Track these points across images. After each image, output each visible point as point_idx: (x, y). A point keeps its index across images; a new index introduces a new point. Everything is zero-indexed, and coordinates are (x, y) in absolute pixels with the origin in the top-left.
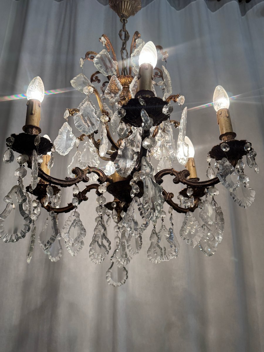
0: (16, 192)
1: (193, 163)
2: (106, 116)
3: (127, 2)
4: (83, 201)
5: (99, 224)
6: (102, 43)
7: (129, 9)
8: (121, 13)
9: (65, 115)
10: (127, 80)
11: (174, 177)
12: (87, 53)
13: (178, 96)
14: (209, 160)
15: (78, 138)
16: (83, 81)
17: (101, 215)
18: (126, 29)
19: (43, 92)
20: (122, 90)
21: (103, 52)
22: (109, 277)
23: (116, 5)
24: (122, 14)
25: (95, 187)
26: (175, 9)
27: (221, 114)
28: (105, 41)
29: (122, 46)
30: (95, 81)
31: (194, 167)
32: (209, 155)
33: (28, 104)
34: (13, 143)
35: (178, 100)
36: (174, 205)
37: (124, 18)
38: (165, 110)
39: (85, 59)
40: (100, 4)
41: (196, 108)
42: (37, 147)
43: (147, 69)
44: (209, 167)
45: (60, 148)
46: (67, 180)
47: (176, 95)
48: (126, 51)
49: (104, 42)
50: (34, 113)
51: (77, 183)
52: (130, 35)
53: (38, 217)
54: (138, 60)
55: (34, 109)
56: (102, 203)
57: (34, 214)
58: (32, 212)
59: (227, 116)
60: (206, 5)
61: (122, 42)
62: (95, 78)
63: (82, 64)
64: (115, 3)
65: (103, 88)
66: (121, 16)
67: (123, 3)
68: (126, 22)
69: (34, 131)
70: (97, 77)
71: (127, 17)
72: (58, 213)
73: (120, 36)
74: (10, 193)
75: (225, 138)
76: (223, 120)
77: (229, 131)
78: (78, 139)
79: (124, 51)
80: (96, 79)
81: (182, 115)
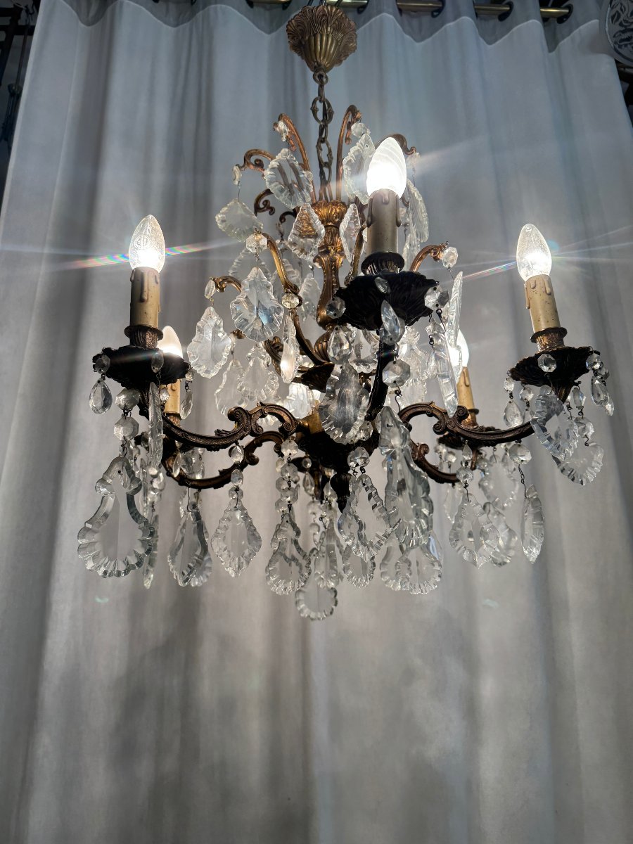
0: (119, 472)
1: (466, 378)
2: (293, 295)
3: (328, 36)
4: (249, 466)
5: (285, 520)
6: (280, 134)
7: (331, 52)
8: (313, 60)
9: (208, 293)
10: (332, 210)
11: (435, 421)
12: (246, 154)
13: (442, 248)
14: (511, 386)
15: (234, 333)
16: (242, 215)
17: (289, 502)
18: (326, 97)
19: (161, 252)
20: (323, 236)
21: (283, 154)
22: (300, 603)
23: (303, 43)
24: (316, 64)
25: (272, 437)
26: (411, 39)
27: (534, 288)
28: (287, 130)
29: (318, 137)
30: (264, 211)
31: (467, 386)
32: (510, 374)
33: (133, 278)
34: (107, 369)
35: (442, 256)
36: (430, 468)
37: (322, 72)
38: (430, 300)
39: (243, 166)
40: (258, 30)
41: (480, 275)
42: (158, 376)
43: (386, 203)
44: (510, 402)
45: (200, 363)
46: (219, 435)
47: (438, 245)
48: (328, 144)
49: (285, 132)
50: (146, 298)
51: (239, 441)
52: (334, 110)
53: (161, 496)
54: (366, 180)
55: (146, 289)
56: (289, 477)
57: (154, 489)
58: (149, 486)
59: (548, 292)
60: (477, 31)
61: (318, 125)
62: (263, 203)
63: (237, 177)
64: (300, 38)
65: (283, 227)
66: (315, 67)
67: (319, 39)
68: (324, 80)
69: (148, 336)
70: (267, 201)
71: (327, 70)
72: (200, 489)
73: (314, 111)
74: (107, 472)
75: (545, 340)
76: (538, 299)
77: (552, 325)
78: (232, 335)
79: (323, 146)
80: (265, 205)
81: (453, 289)
